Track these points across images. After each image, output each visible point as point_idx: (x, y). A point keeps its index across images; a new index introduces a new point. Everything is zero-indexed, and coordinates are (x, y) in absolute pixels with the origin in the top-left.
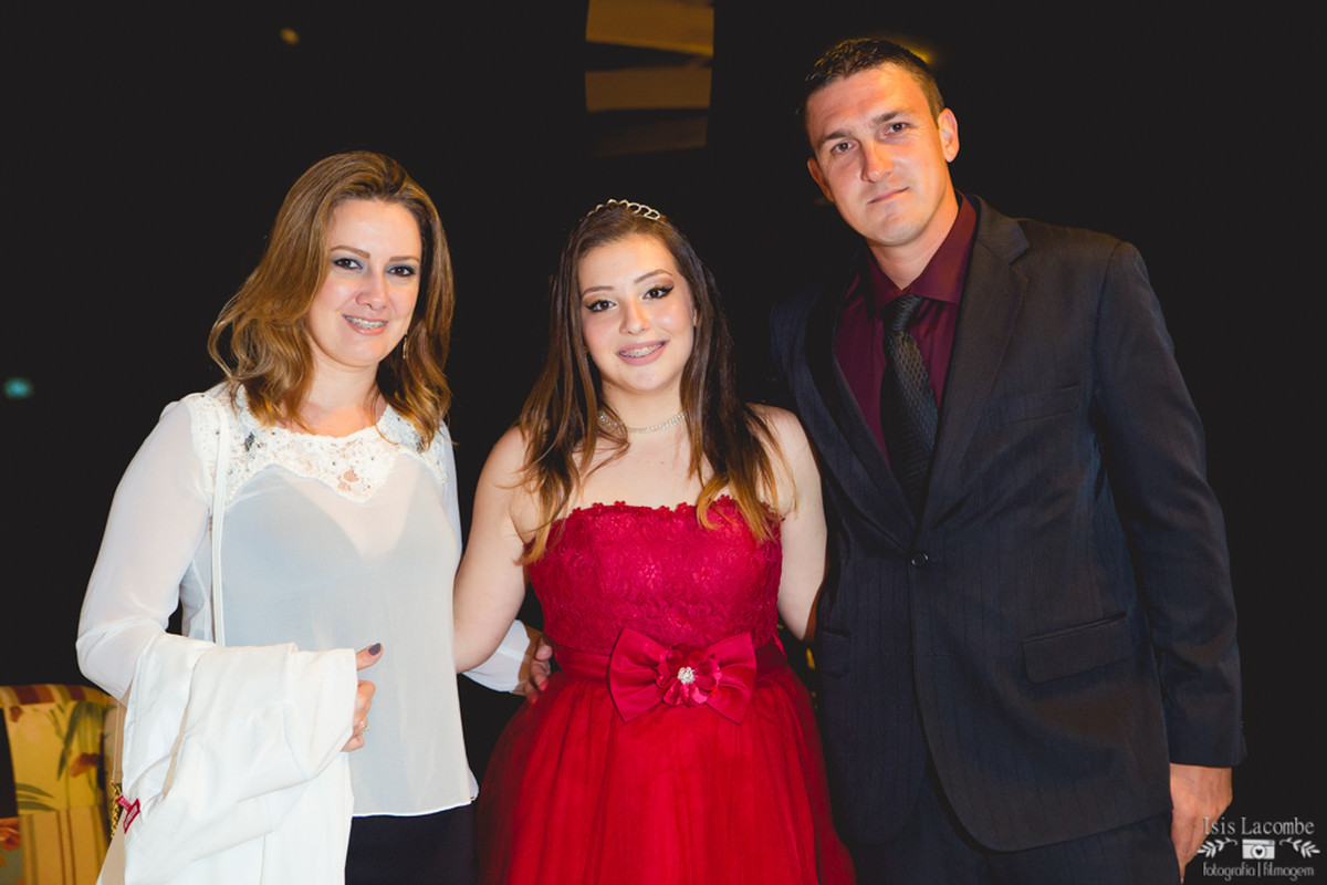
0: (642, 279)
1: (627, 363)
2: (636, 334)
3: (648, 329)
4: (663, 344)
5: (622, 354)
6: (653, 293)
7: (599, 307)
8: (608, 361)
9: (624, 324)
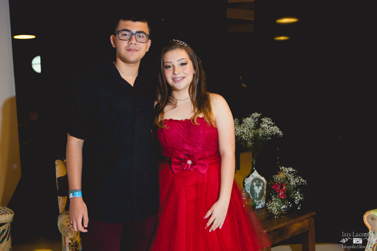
0: (179, 60)
1: (174, 82)
2: (176, 75)
3: (180, 74)
4: (184, 77)
5: (173, 79)
6: (182, 64)
7: (168, 67)
8: (170, 81)
9: (174, 72)
